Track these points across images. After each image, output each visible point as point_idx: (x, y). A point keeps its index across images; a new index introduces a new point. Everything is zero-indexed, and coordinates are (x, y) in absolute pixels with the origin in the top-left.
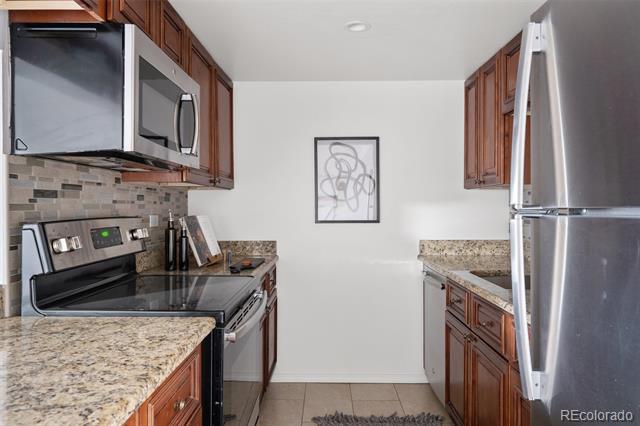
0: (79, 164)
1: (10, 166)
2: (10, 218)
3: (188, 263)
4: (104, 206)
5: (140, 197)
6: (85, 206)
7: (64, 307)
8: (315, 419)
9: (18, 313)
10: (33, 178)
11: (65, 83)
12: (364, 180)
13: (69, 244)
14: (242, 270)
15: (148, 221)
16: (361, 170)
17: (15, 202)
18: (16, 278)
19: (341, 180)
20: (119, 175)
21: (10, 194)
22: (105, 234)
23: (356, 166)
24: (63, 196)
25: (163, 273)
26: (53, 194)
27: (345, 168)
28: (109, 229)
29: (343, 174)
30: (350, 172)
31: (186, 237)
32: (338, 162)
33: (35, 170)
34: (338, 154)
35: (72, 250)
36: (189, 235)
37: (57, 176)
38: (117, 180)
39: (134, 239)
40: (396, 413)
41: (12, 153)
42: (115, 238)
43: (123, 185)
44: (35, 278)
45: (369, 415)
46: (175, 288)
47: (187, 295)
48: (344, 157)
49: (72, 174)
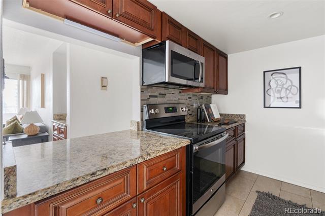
0: (165, 87)
1: (141, 89)
2: (141, 103)
3: (205, 120)
4: (175, 100)
5: (190, 98)
6: (168, 100)
7: (153, 130)
8: (257, 192)
9: (142, 130)
10: (149, 92)
11: (155, 62)
12: (291, 88)
13: (155, 111)
14: (223, 124)
15: (193, 105)
16: (289, 83)
17: (143, 98)
18: (142, 120)
19: (277, 89)
20: (181, 91)
21: (141, 97)
22: (171, 109)
23: (287, 82)
24: (159, 97)
25: (196, 123)
26: (156, 97)
27: (280, 83)
28: (172, 107)
29: (279, 86)
30: (283, 85)
31: (204, 111)
32: (276, 81)
33: (149, 90)
34: (276, 77)
35: (156, 113)
36: (205, 111)
37: (157, 92)
38: (180, 92)
39: (183, 111)
40: (305, 205)
41: (142, 85)
42: (174, 110)
43: (182, 94)
44: (145, 120)
45: (289, 200)
46: (200, 128)
47: (204, 131)
48: (279, 78)
49: (163, 91)
